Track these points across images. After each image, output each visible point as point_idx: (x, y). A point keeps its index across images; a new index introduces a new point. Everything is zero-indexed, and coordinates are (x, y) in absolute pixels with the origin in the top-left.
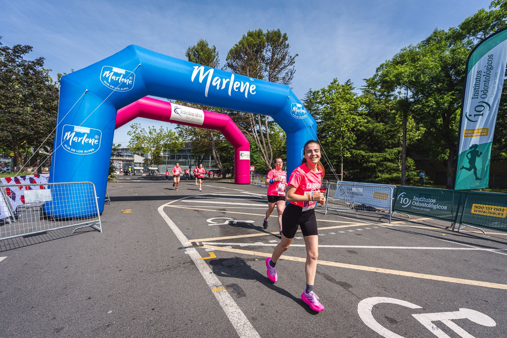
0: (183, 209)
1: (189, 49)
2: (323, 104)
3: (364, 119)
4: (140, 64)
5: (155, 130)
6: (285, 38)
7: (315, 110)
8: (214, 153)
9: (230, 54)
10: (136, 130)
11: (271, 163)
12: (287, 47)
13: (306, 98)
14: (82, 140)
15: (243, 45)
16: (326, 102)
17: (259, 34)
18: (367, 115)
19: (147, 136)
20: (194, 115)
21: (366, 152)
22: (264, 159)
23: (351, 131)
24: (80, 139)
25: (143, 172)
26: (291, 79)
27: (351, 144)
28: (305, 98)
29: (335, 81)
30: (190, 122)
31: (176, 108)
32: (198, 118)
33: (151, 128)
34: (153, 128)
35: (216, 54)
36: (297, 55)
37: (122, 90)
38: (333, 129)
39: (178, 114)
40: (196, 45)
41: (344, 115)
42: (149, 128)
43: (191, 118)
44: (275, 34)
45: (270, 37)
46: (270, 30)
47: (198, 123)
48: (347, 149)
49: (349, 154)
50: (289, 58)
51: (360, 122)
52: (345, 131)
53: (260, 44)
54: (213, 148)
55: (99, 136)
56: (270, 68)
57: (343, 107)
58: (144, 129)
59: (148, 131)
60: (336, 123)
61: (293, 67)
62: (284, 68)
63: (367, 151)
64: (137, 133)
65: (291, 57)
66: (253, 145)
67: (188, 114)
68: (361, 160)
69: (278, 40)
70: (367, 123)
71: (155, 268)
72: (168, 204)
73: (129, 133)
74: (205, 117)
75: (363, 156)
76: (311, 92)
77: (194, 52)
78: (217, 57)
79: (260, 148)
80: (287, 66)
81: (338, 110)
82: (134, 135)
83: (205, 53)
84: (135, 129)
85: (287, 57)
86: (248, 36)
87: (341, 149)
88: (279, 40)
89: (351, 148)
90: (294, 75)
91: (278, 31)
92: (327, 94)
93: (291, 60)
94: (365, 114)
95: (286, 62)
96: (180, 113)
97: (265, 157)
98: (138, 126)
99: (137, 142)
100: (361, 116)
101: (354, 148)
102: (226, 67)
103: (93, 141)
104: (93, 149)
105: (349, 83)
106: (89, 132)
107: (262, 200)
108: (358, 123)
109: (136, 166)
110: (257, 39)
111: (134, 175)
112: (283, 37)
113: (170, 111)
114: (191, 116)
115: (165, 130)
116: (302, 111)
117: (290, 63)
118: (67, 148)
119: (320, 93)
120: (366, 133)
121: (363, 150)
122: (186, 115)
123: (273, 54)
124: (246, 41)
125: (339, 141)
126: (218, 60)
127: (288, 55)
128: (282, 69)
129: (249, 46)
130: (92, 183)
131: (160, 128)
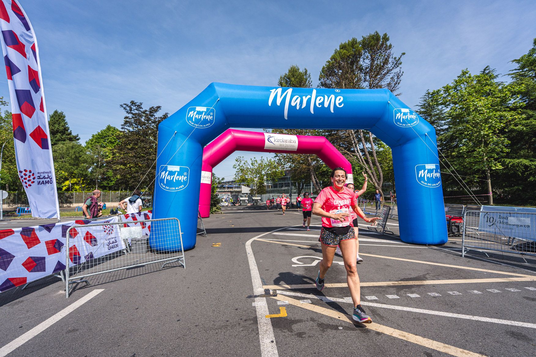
0: (270, 243)
1: (281, 78)
2: (449, 105)
3: (521, 114)
4: (219, 99)
5: (256, 161)
6: (386, 38)
7: (437, 115)
8: (314, 178)
9: (323, 72)
10: (240, 163)
11: (381, 186)
12: (389, 49)
13: (423, 102)
14: (173, 178)
15: (335, 60)
16: (453, 102)
17: (353, 43)
18: (526, 108)
19: (249, 168)
20: (288, 141)
21: (531, 161)
22: (372, 181)
23: (498, 133)
24: (172, 177)
25: (247, 202)
26: (399, 84)
27: (502, 152)
28: (421, 102)
29: (464, 73)
30: (283, 149)
31: (269, 137)
32: (291, 144)
34: (254, 160)
35: (308, 76)
36: (404, 54)
37: (204, 127)
38: (468, 135)
39: (272, 142)
40: (287, 72)
41: (484, 113)
42: (251, 159)
43: (285, 145)
44: (373, 38)
45: (366, 43)
46: (365, 36)
47: (292, 149)
48: (496, 160)
49: (500, 165)
50: (393, 60)
51: (513, 120)
52: (488, 135)
53: (355, 54)
54: (312, 173)
55: (188, 172)
56: (370, 78)
57: (480, 103)
58: (246, 161)
59: (250, 162)
60: (472, 126)
61: (400, 69)
62: (387, 73)
63: (532, 159)
64: (241, 166)
65: (395, 58)
66: (357, 166)
67: (281, 141)
68: (523, 173)
69: (376, 44)
70: (527, 119)
71: (213, 323)
72: (257, 237)
73: (234, 167)
74: (299, 142)
75: (526, 167)
76: (429, 93)
77: (286, 80)
78: (309, 79)
79: (366, 169)
80: (391, 70)
81: (472, 108)
82: (238, 167)
83: (297, 78)
85: (390, 60)
86: (340, 49)
87: (485, 160)
88: (378, 43)
89: (503, 157)
90: (402, 78)
91: (376, 34)
92: (452, 92)
93: (396, 62)
94: (521, 107)
95: (389, 66)
96: (273, 142)
97: (374, 179)
98: (241, 159)
99: (241, 174)
100: (515, 111)
101: (508, 156)
102: (319, 87)
103: (182, 178)
104: (183, 186)
105: (487, 72)
106: (178, 170)
107: (367, 233)
108: (510, 121)
109: (243, 197)
110: (351, 49)
111: (240, 205)
112: (383, 38)
113: (263, 141)
114: (284, 143)
115: (266, 160)
116: (409, 116)
117: (395, 66)
118: (162, 186)
119: (442, 92)
120: (527, 134)
121: (526, 157)
122: (280, 143)
123: (373, 60)
124: (338, 55)
125: (480, 150)
126: (310, 82)
127: (391, 57)
128: (385, 75)
129: (342, 59)
130: (177, 219)
131: (261, 159)
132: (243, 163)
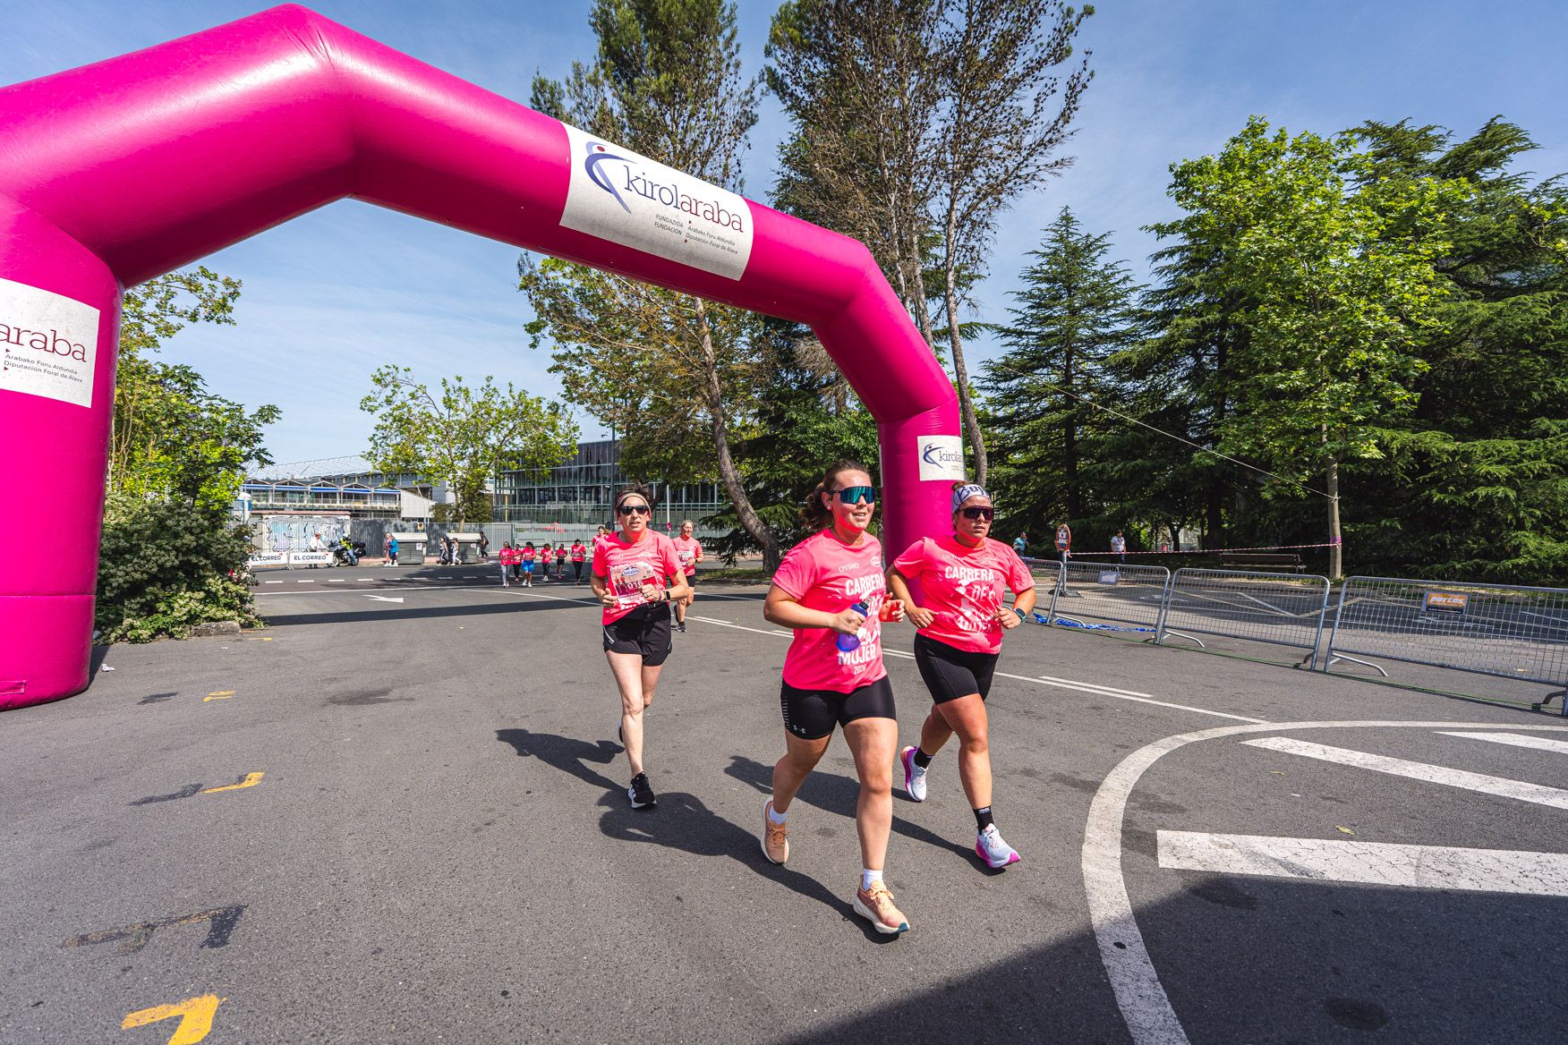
9: (782, 25)
10: (394, 392)
19: (435, 415)
20: (701, 209)
25: (424, 553)
31: (596, 151)
32: (720, 231)
33: (449, 386)
34: (457, 385)
35: (724, 15)
36: (1090, 10)
39: (610, 190)
42: (444, 383)
43: (685, 229)
58: (423, 388)
59: (438, 395)
62: (1025, 77)
64: (399, 404)
73: (367, 405)
74: (759, 240)
82: (386, 410)
84: (391, 387)
96: (619, 184)
98: (401, 376)
99: (399, 439)
109: (404, 530)
114: (683, 217)
115: (504, 393)
122: (657, 206)
131: (484, 384)
132: (406, 394)
